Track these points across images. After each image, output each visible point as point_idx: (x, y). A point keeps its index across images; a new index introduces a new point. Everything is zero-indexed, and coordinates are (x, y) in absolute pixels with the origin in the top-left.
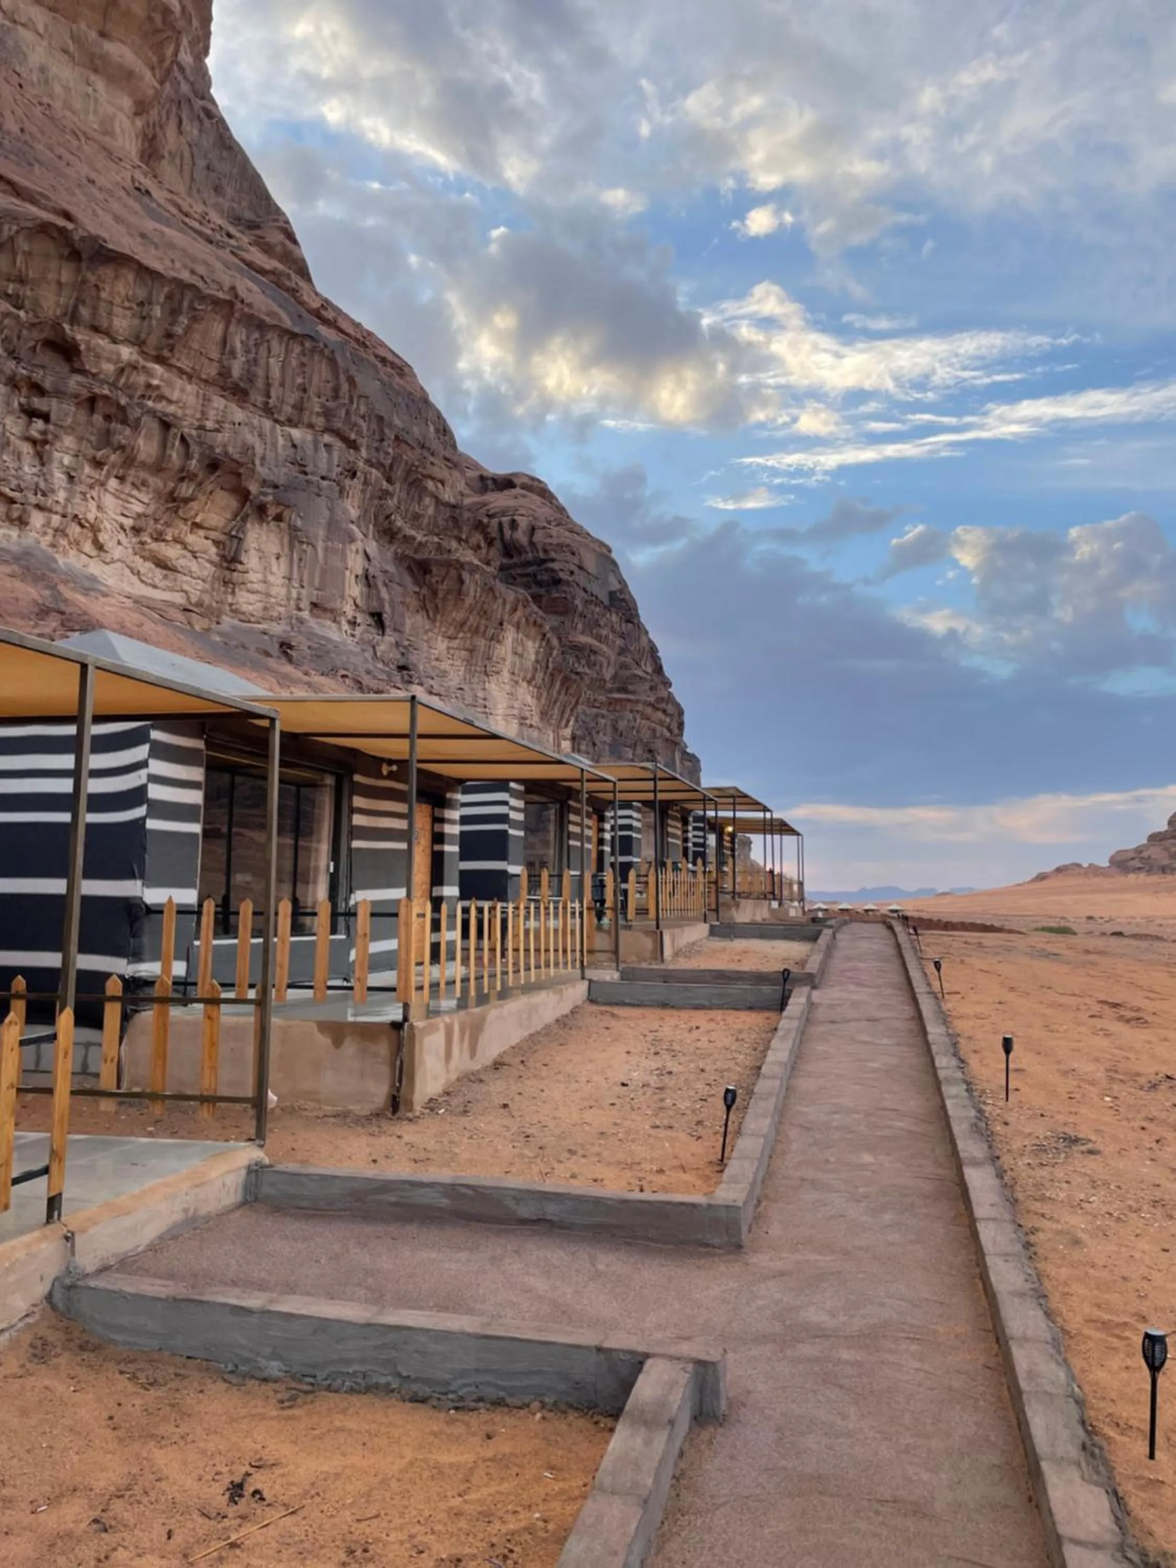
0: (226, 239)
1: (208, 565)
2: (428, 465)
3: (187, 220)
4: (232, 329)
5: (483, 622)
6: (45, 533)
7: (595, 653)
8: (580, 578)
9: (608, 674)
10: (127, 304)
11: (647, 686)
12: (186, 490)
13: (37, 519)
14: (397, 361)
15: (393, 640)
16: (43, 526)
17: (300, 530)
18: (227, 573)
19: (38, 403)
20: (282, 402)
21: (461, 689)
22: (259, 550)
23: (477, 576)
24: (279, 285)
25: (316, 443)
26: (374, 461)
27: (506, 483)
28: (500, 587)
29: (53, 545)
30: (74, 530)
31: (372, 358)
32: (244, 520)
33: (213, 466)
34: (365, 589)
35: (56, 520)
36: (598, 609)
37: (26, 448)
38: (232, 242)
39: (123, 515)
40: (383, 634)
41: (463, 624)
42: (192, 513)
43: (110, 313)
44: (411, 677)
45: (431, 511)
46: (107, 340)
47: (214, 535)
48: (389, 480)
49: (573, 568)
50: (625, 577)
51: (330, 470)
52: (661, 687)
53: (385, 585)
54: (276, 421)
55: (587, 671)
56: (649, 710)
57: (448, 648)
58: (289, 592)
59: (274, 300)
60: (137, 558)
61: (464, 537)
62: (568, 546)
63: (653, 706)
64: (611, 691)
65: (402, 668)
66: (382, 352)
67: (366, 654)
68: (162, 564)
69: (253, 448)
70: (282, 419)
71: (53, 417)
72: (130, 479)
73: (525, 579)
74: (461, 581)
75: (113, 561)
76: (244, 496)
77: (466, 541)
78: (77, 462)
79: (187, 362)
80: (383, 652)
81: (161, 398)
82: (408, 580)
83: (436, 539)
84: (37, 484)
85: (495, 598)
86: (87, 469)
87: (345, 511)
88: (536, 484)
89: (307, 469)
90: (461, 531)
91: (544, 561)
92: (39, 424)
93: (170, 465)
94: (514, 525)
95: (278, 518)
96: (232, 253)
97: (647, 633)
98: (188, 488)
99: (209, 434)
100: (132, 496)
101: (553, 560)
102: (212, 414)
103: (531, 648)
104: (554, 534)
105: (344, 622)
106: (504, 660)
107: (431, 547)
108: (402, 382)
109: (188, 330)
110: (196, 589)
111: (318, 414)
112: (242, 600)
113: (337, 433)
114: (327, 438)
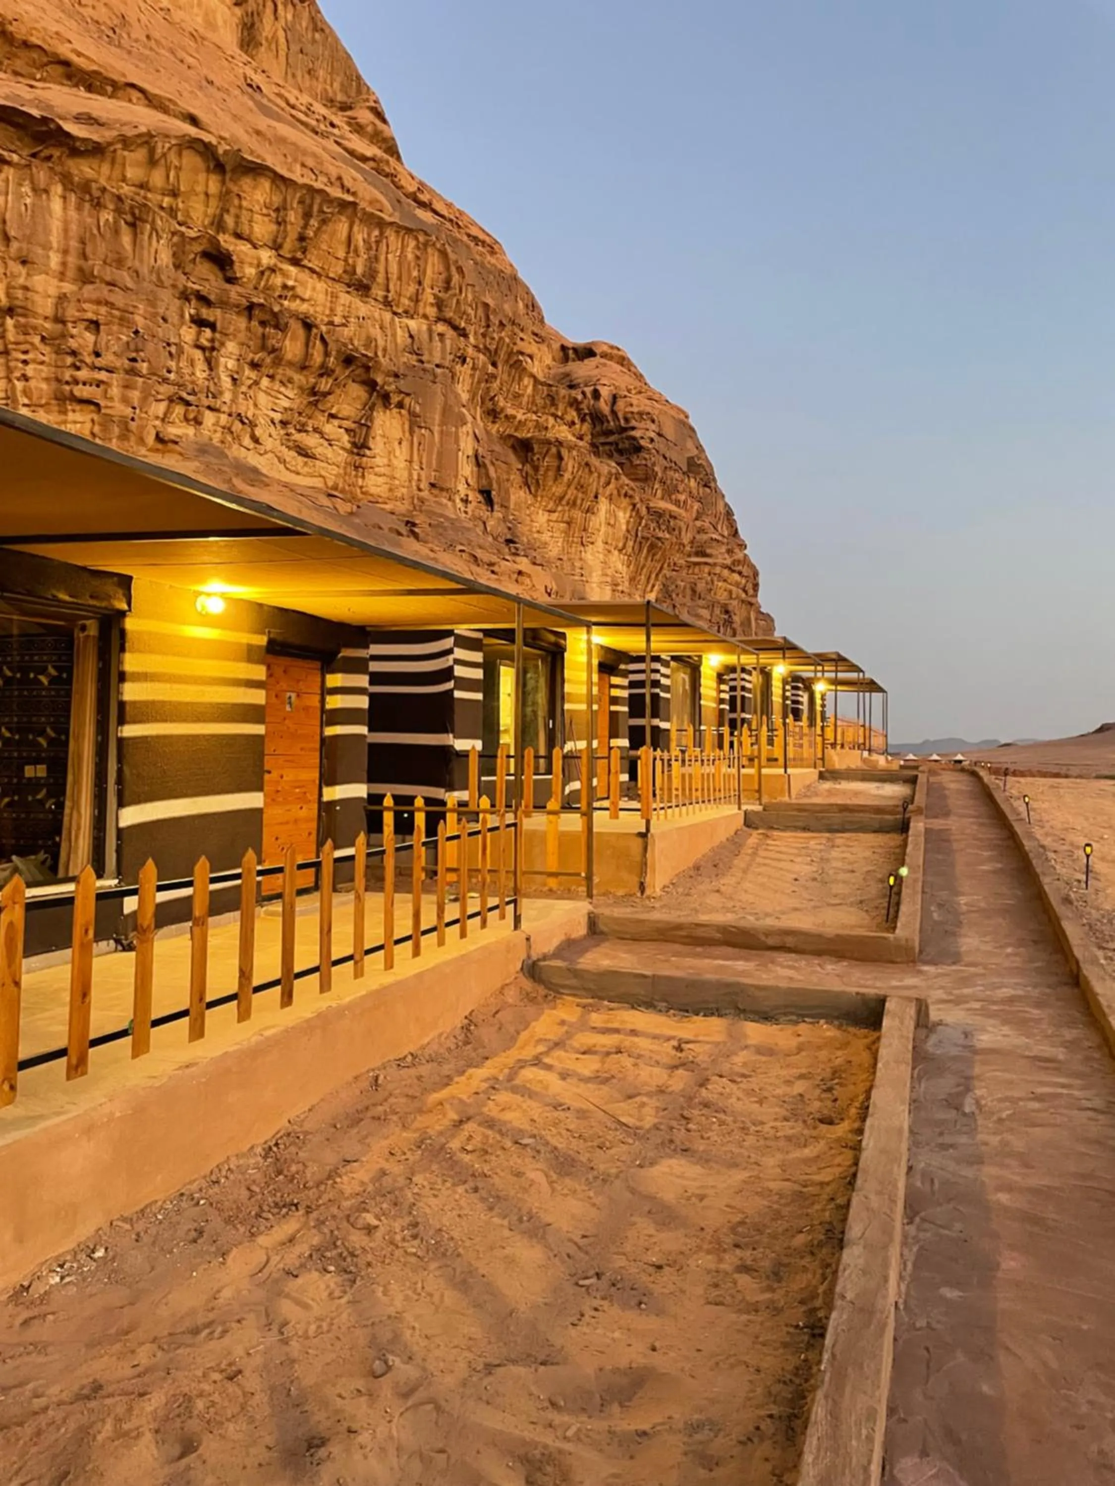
0: (330, 129)
1: (341, 452)
2: (518, 341)
3: (294, 112)
4: (356, 228)
5: (580, 495)
6: (215, 431)
7: (675, 518)
8: (660, 444)
9: (686, 538)
10: (265, 211)
11: (723, 549)
12: (325, 385)
13: (209, 418)
14: (487, 239)
15: (500, 515)
16: (214, 425)
17: (419, 416)
18: (357, 458)
19: (206, 313)
20: (400, 295)
21: (561, 559)
22: (383, 436)
23: (575, 453)
24: (379, 171)
25: (430, 331)
26: (481, 346)
27: (586, 352)
28: (594, 461)
29: (222, 442)
30: (237, 426)
31: (465, 238)
32: (372, 409)
33: (348, 361)
34: (475, 469)
35: (224, 419)
36: (677, 475)
37: (198, 355)
38: (336, 131)
39: (273, 410)
40: (492, 510)
41: (561, 498)
42: (329, 405)
43: (250, 221)
44: (517, 549)
45: (530, 390)
46: (249, 246)
47: (346, 424)
48: (494, 364)
49: (653, 435)
50: (702, 443)
51: (443, 358)
52: (737, 550)
53: (493, 464)
54: (395, 313)
55: (667, 536)
56: (726, 572)
57: (549, 521)
58: (410, 475)
59: (375, 187)
60: (284, 448)
61: (560, 414)
62: (648, 413)
63: (730, 569)
64: (689, 556)
65: (509, 542)
66: (474, 231)
67: (478, 530)
68: (303, 452)
69: (376, 340)
70: (400, 311)
71: (219, 325)
72: (278, 377)
73: (607, 448)
74: (560, 458)
75: (266, 452)
76: (371, 385)
77: (562, 418)
78: (239, 366)
79: (316, 262)
80: (492, 526)
81: (295, 297)
82: (512, 458)
83: (534, 417)
84: (208, 387)
85: (591, 472)
86: (247, 372)
87: (457, 396)
88: (615, 352)
89: (424, 358)
90: (557, 409)
91: (625, 430)
92: (208, 333)
93: (312, 363)
94: (596, 395)
95: (400, 405)
96: (336, 142)
97: (723, 496)
98: (327, 383)
99: (337, 329)
100: (280, 393)
101: (633, 428)
102: (339, 310)
103: (623, 517)
104: (635, 402)
105: (458, 501)
106: (599, 530)
107: (530, 424)
108: (493, 261)
109: (318, 231)
110: (332, 474)
111: (432, 305)
112: (370, 483)
113: (449, 323)
114: (441, 328)
